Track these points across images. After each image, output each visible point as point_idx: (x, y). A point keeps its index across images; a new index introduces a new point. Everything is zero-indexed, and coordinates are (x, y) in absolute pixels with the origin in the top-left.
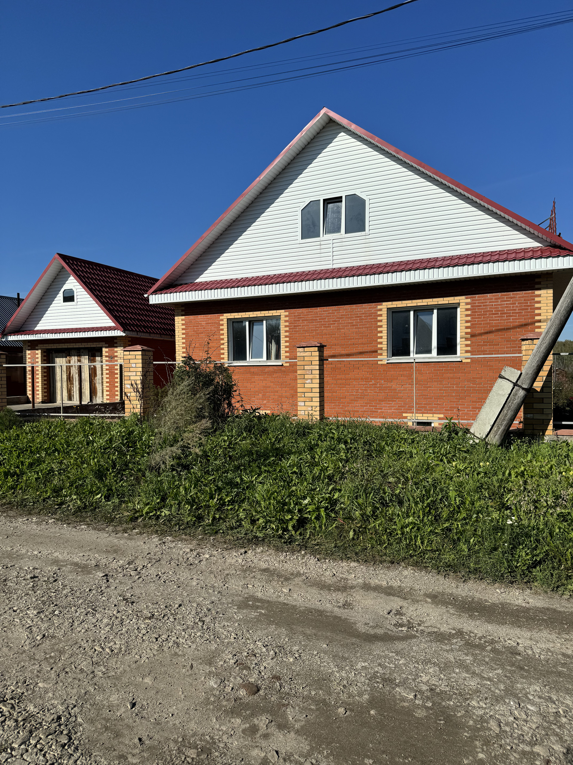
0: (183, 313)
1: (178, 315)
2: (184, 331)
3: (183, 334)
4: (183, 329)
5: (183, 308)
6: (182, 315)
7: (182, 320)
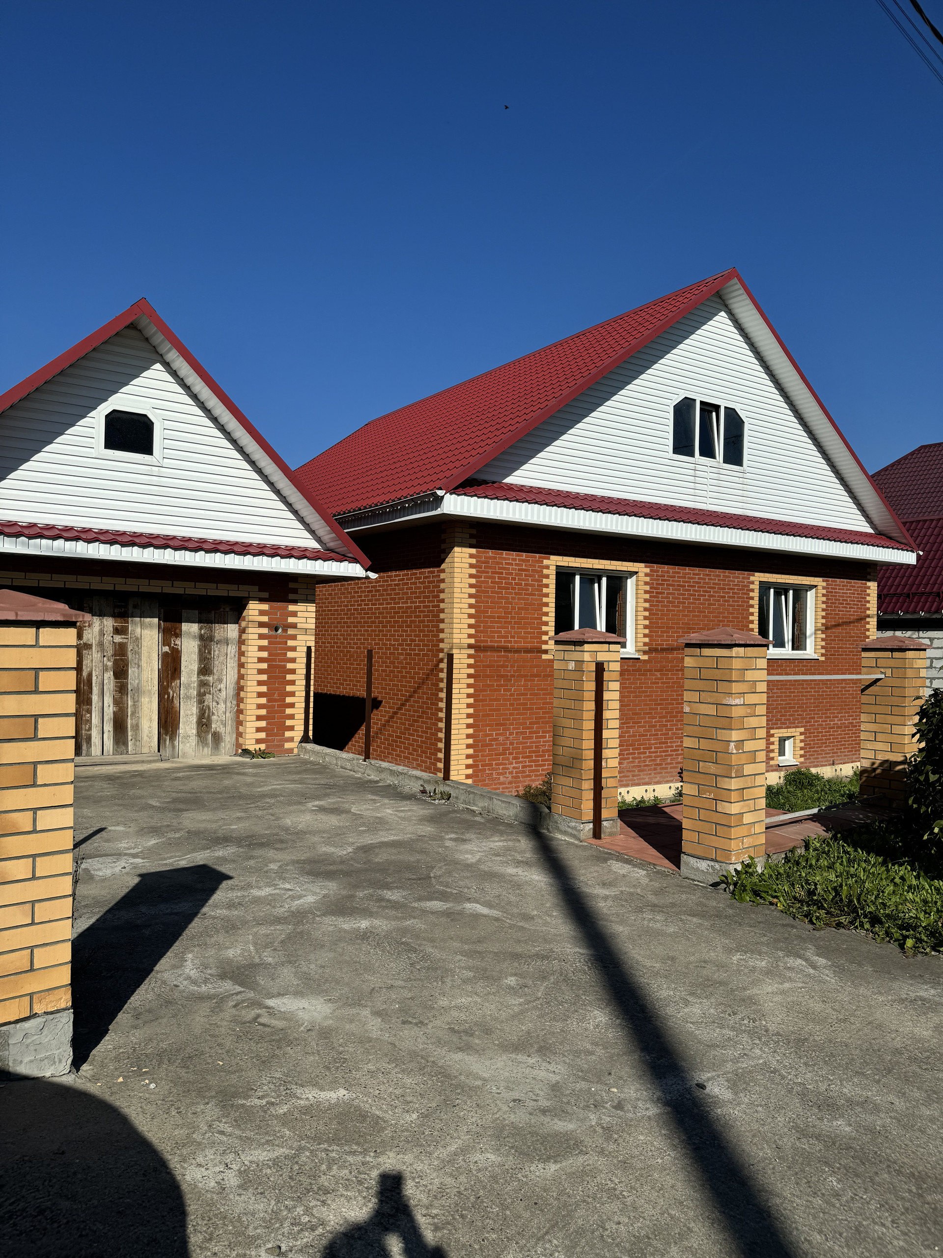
0: (474, 541)
1: (462, 545)
2: (473, 581)
3: (471, 586)
4: (471, 576)
5: (474, 532)
6: (471, 546)
7: (471, 556)
